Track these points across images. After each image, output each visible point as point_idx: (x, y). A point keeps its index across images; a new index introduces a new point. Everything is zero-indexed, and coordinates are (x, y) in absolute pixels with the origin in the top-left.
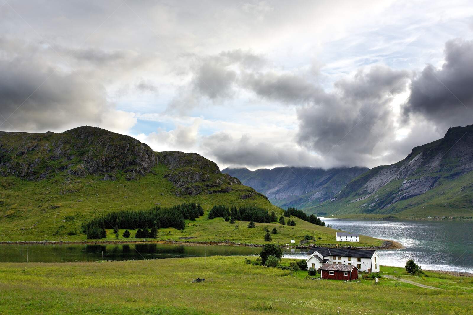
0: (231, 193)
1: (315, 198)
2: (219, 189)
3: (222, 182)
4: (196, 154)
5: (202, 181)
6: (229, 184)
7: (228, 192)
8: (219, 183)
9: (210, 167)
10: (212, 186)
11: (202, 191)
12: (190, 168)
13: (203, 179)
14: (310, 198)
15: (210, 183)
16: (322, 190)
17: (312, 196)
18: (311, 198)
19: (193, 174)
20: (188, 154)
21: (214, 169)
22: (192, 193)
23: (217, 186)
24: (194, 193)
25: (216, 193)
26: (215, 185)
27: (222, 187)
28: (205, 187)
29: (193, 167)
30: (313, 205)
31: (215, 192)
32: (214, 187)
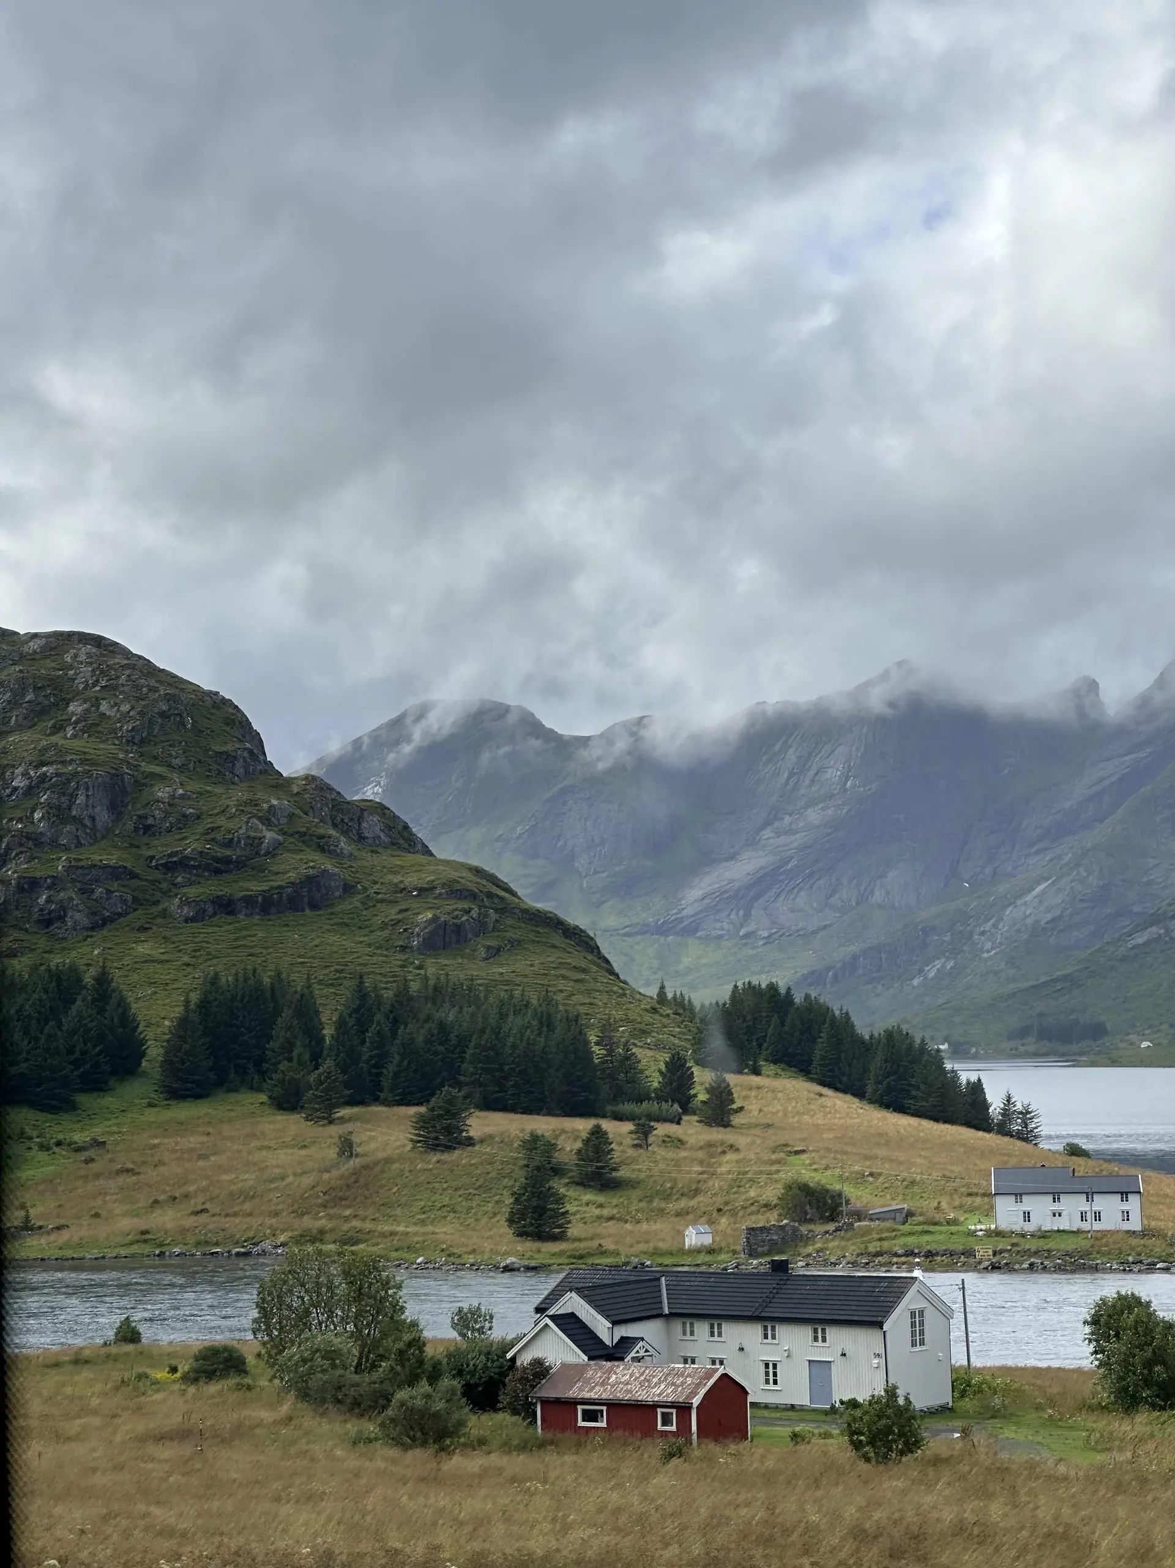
0: (339, 908)
1: (1029, 921)
2: (255, 887)
3: (269, 836)
4: (98, 641)
5: (136, 829)
6: (323, 846)
7: (314, 906)
8: (255, 843)
9: (197, 731)
10: (207, 867)
11: (135, 900)
12: (54, 739)
13: (140, 817)
14: (988, 926)
15: (191, 845)
16: (1077, 865)
17: (1005, 907)
18: (995, 926)
19: (69, 781)
20: (34, 645)
21: (217, 748)
22: (62, 918)
23: (240, 865)
24: (78, 917)
25: (232, 913)
26: (227, 861)
27: (275, 868)
28: (157, 875)
29: (70, 732)
30: (1012, 972)
31: (226, 906)
32: (218, 872)
